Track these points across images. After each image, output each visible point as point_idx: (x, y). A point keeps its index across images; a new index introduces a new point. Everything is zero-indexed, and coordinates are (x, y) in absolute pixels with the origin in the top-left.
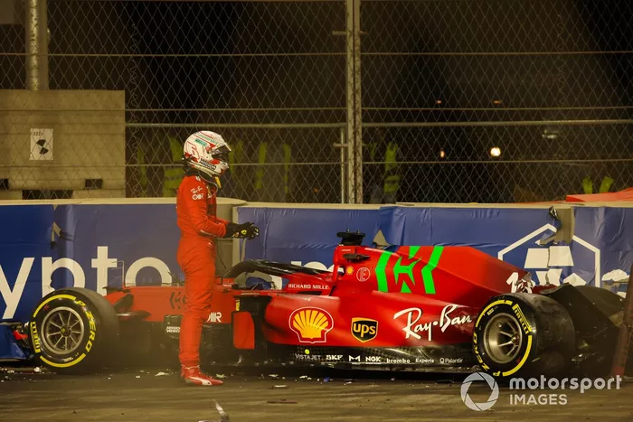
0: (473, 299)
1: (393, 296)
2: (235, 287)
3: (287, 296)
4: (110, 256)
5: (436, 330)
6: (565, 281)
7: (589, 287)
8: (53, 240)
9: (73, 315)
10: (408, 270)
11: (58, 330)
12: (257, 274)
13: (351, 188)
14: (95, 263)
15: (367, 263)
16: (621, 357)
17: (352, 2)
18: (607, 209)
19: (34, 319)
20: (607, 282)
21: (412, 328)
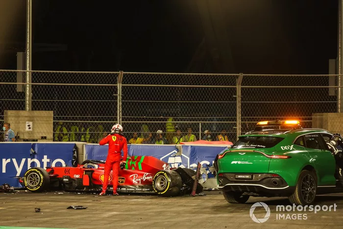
0: (153, 171)
1: (130, 170)
2: (84, 168)
3: (99, 170)
4: (48, 158)
5: (142, 180)
6: (179, 167)
7: (186, 169)
8: (31, 153)
9: (37, 175)
11: (32, 179)
12: (90, 164)
14: (43, 160)
16: (195, 188)
17: (119, 86)
18: (191, 146)
19: (25, 176)
20: (191, 167)
21: (135, 180)
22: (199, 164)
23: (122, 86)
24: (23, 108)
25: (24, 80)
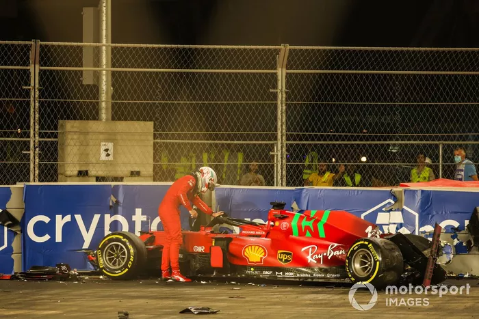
0: (346, 240)
1: (302, 238)
2: (212, 232)
3: (241, 238)
4: (142, 214)
5: (325, 258)
7: (412, 235)
8: (111, 204)
9: (121, 247)
10: (310, 224)
11: (112, 255)
12: (225, 225)
13: (279, 177)
14: (134, 218)
15: (287, 220)
16: (429, 273)
17: (281, 73)
18: (422, 191)
19: (99, 249)
20: (422, 232)
21: (312, 257)
22: (437, 227)
23: (287, 73)
24: (95, 116)
25: (97, 63)
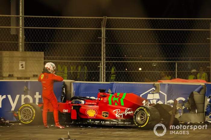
0: (134, 107)
1: (113, 106)
2: (72, 103)
3: (86, 106)
4: (39, 95)
5: (124, 115)
6: (158, 103)
7: (164, 104)
8: (25, 90)
9: (29, 110)
10: (117, 99)
11: (25, 114)
12: (77, 100)
13: (102, 78)
14: (35, 96)
15: (107, 97)
17: (103, 30)
18: (168, 84)
19: (19, 111)
20: (168, 103)
21: (118, 114)
22: (175, 101)
23: (106, 30)
24: (17, 49)
25: (18, 24)
